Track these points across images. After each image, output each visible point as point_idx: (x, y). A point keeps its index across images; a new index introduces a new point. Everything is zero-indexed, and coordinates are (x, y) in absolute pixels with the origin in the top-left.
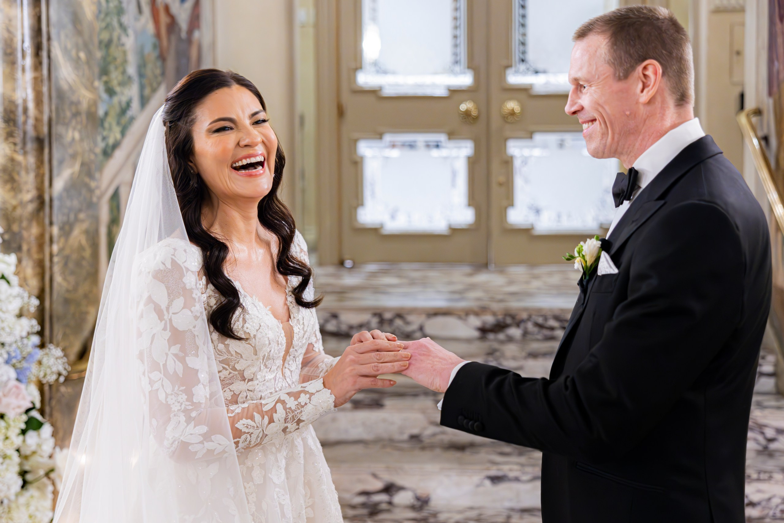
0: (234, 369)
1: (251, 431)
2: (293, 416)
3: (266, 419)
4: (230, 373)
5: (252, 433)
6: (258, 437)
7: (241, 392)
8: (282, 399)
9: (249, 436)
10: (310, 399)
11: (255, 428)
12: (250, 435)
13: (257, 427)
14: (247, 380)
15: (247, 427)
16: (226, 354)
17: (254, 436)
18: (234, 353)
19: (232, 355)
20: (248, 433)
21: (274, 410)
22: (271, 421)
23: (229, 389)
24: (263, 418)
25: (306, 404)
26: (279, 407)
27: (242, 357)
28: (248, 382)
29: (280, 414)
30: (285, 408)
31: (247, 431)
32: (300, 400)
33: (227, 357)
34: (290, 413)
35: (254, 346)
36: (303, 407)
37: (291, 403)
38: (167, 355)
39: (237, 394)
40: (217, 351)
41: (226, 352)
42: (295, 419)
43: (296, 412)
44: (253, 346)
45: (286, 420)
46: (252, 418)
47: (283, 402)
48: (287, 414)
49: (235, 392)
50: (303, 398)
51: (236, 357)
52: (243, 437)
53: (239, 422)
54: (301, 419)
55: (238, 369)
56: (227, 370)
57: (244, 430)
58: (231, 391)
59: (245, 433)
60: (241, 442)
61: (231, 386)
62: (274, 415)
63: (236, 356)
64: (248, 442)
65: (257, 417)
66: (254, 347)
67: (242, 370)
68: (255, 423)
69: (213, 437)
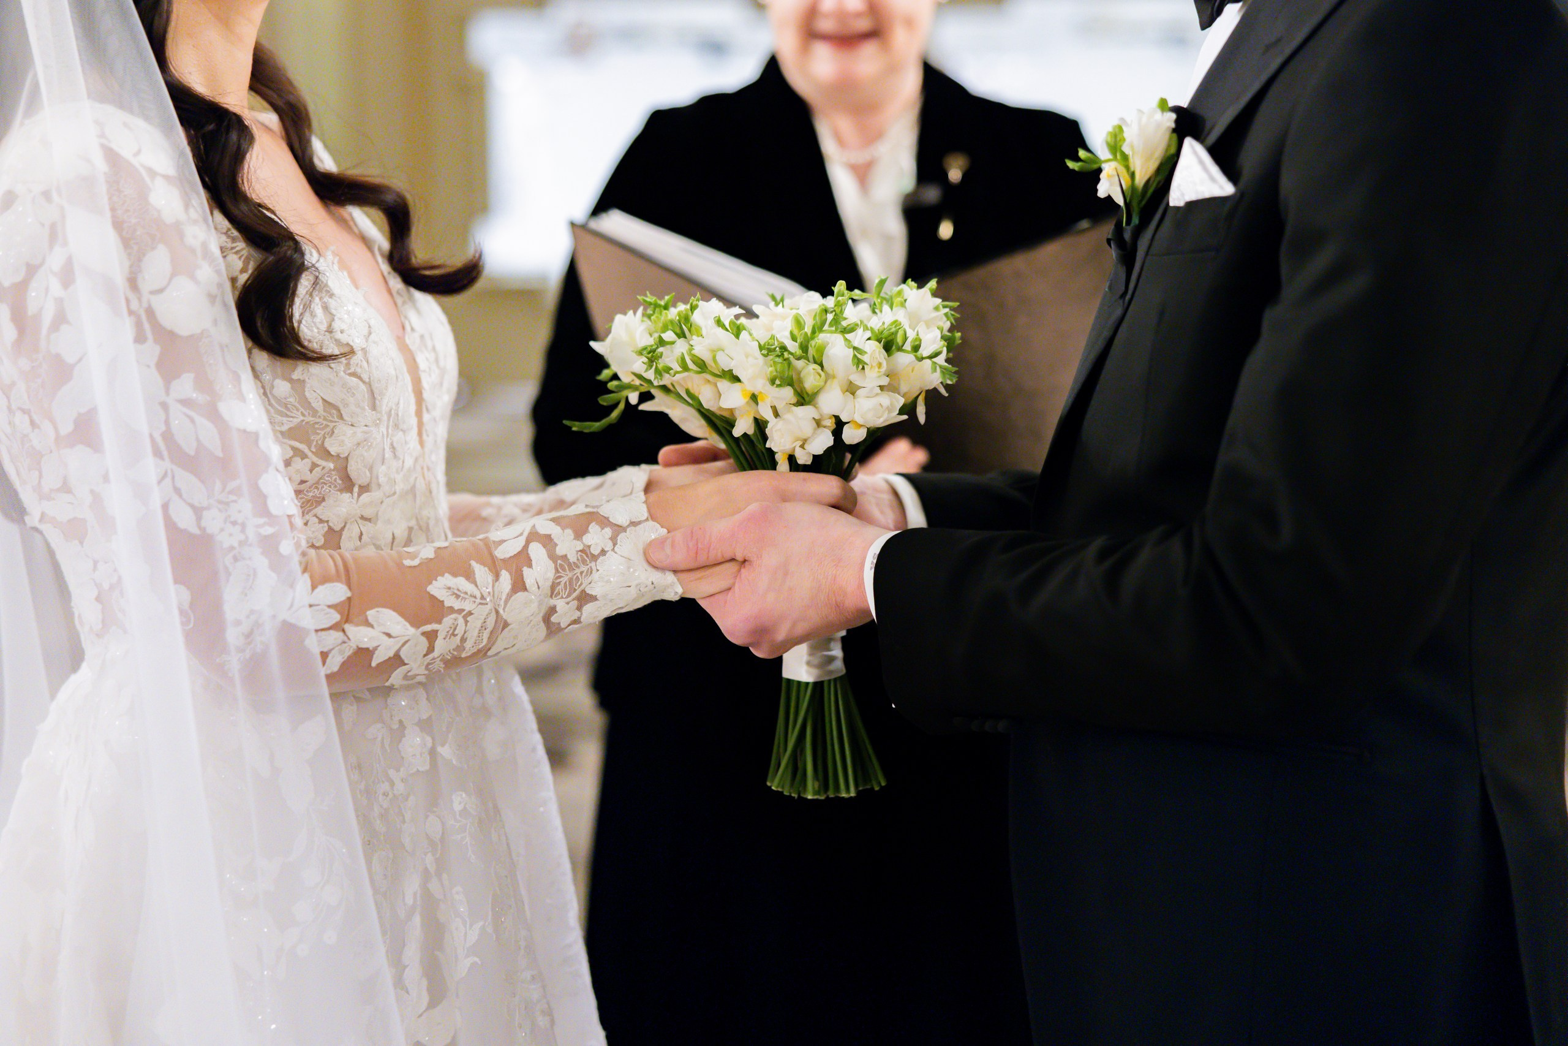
0: (326, 454)
1: (467, 606)
2: (571, 580)
3: (506, 578)
4: (314, 465)
5: (470, 613)
6: (483, 627)
7: (346, 523)
8: (542, 531)
9: (461, 621)
10: (614, 540)
11: (478, 601)
12: (465, 617)
13: (483, 598)
14: (356, 489)
15: (458, 597)
16: (298, 410)
17: (475, 623)
18: (318, 405)
19: (315, 412)
20: (460, 611)
21: (523, 558)
22: (519, 585)
23: (315, 516)
24: (497, 576)
25: (603, 552)
26: (537, 551)
27: (341, 417)
28: (359, 495)
29: (541, 570)
30: (552, 556)
31: (457, 605)
32: (588, 539)
33: (302, 418)
34: (564, 570)
35: (367, 380)
36: (594, 558)
37: (567, 545)
38: (164, 406)
39: (337, 528)
40: (273, 402)
41: (298, 405)
42: (575, 590)
43: (578, 571)
44: (364, 382)
45: (553, 591)
46: (470, 576)
47: (547, 541)
48: (557, 571)
49: (331, 524)
50: (596, 537)
51: (325, 419)
52: (448, 621)
53: (436, 580)
54: (589, 591)
55: (333, 450)
56: (304, 456)
57: (450, 602)
58: (321, 521)
59: (451, 610)
60: (441, 635)
61: (320, 508)
62: (526, 571)
63: (325, 414)
64: (458, 638)
65: (481, 572)
66: (369, 385)
67: (342, 456)
68: (476, 586)
69: (371, 614)
